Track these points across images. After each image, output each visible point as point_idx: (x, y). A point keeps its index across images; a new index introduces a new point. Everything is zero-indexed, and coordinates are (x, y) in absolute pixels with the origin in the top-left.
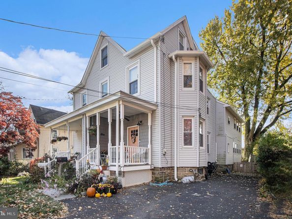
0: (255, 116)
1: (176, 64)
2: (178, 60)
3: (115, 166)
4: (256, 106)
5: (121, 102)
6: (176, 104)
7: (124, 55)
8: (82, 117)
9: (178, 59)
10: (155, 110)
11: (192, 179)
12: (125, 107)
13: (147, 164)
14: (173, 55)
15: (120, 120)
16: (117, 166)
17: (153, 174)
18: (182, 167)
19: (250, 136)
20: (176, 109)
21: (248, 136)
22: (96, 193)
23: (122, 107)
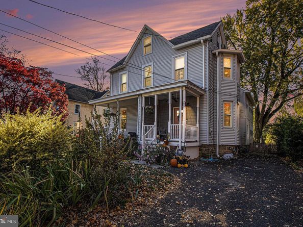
0: (265, 101)
1: (218, 59)
2: (220, 56)
3: (178, 141)
4: (266, 93)
5: (184, 88)
6: (218, 90)
7: (173, 48)
8: (137, 96)
9: (220, 54)
10: (203, 95)
11: (231, 155)
12: (186, 92)
13: (196, 141)
14: (217, 51)
15: (182, 102)
16: (180, 142)
17: (200, 150)
18: (223, 145)
19: (259, 119)
20: (218, 95)
21: (258, 119)
22: (178, 163)
23: (184, 92)
